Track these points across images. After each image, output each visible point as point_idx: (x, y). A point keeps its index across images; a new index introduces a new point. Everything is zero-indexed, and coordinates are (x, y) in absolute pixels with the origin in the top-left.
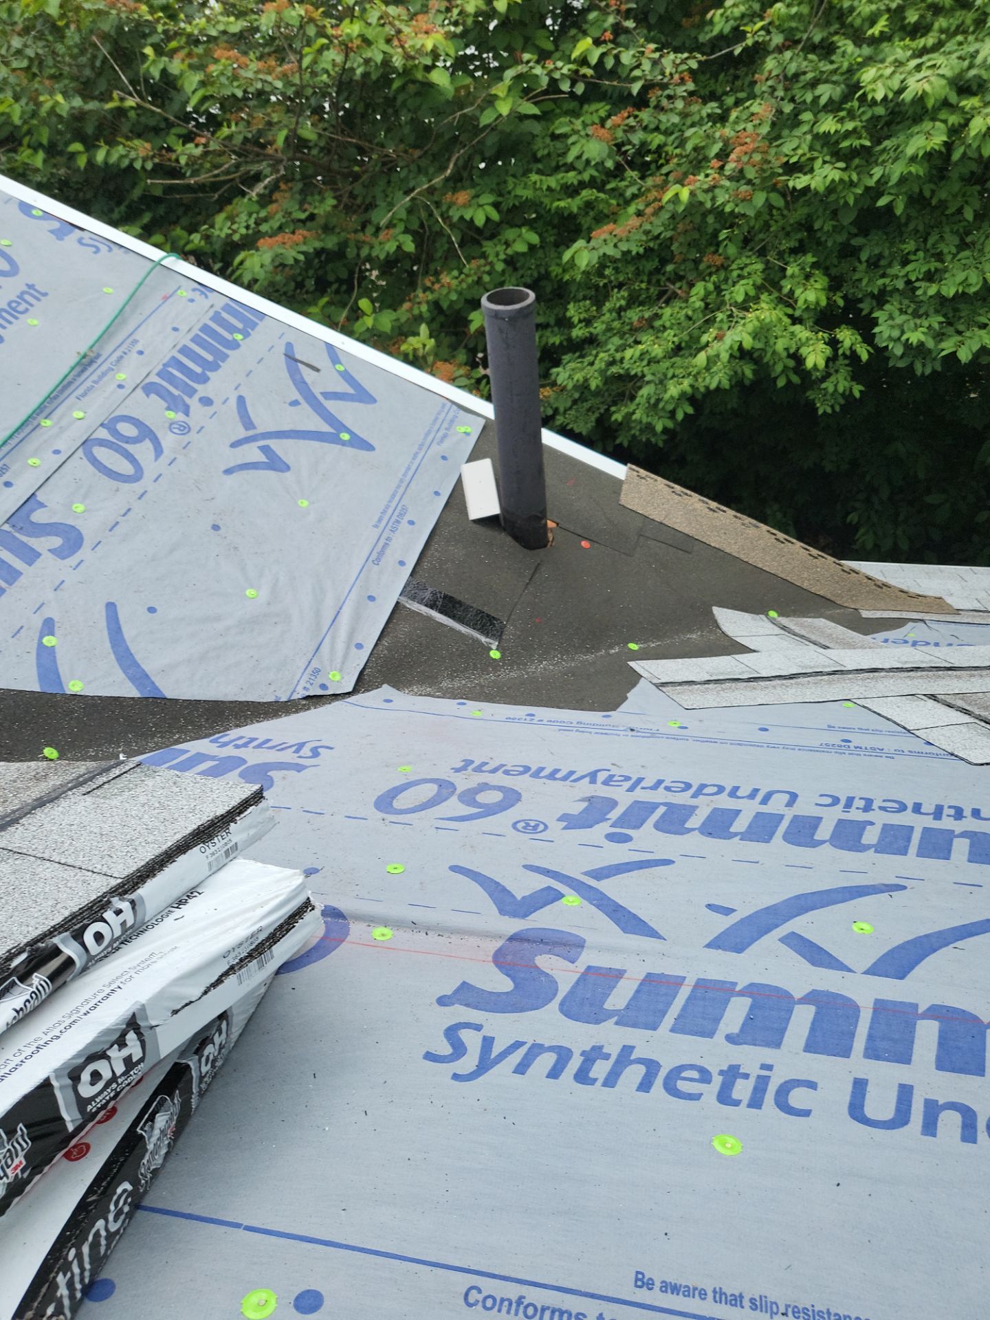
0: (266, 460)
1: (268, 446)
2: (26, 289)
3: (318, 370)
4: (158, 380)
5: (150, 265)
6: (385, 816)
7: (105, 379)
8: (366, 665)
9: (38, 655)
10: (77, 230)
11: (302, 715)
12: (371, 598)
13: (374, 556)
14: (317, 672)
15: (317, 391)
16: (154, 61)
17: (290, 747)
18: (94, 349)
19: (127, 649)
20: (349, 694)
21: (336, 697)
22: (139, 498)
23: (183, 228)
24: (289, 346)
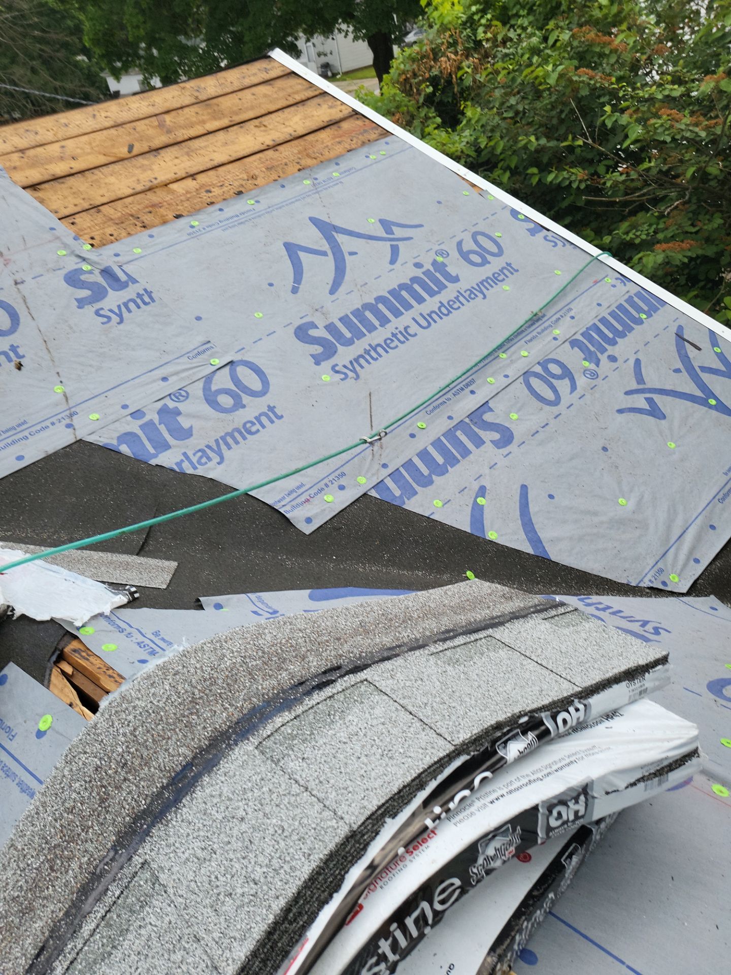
0: (648, 408)
1: (652, 399)
2: (505, 265)
3: (699, 349)
4: (581, 338)
5: (590, 259)
6: (717, 699)
7: (546, 332)
8: (700, 576)
9: (473, 508)
10: (545, 231)
11: (644, 599)
12: (713, 527)
13: (720, 496)
14: (661, 571)
15: (696, 365)
16: (609, 116)
17: (637, 621)
18: (542, 311)
19: (531, 519)
20: (683, 595)
21: (672, 594)
22: (555, 418)
23: (592, 230)
24: (680, 328)
